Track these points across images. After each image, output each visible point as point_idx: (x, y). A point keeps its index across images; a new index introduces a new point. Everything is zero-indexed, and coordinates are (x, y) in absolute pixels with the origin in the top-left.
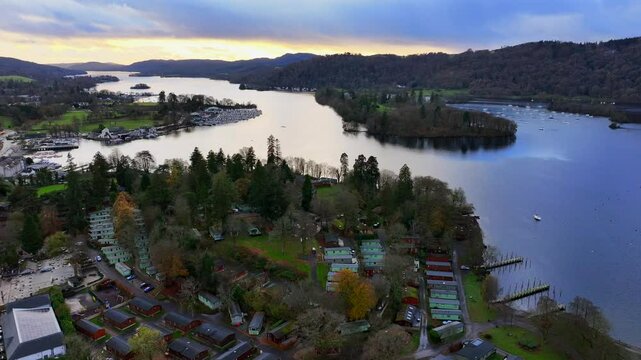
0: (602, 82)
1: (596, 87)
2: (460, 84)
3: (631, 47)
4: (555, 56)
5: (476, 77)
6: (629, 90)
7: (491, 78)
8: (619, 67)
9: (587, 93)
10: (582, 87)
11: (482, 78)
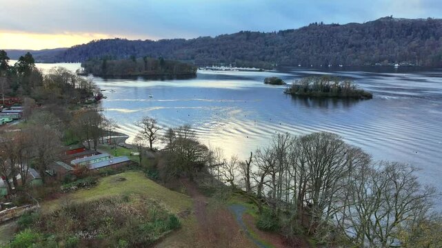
0: (272, 53)
1: (268, 57)
2: (190, 57)
3: (290, 34)
4: (248, 39)
5: (200, 51)
6: (285, 57)
7: (209, 52)
8: (282, 44)
9: (263, 60)
10: (261, 57)
11: (203, 52)
